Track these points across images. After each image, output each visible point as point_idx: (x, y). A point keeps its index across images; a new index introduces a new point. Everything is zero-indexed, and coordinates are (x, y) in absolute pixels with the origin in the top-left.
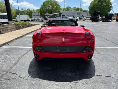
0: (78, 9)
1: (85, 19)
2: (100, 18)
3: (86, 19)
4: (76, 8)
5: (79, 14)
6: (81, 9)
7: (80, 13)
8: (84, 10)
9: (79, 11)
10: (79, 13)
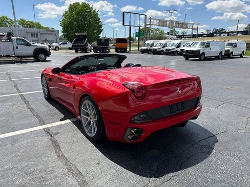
0: (31, 25)
1: (58, 47)
2: (89, 46)
3: (60, 48)
4: (25, 21)
5: (37, 37)
6: (39, 26)
7: (39, 34)
8: (46, 28)
9: (35, 30)
10: (37, 34)
